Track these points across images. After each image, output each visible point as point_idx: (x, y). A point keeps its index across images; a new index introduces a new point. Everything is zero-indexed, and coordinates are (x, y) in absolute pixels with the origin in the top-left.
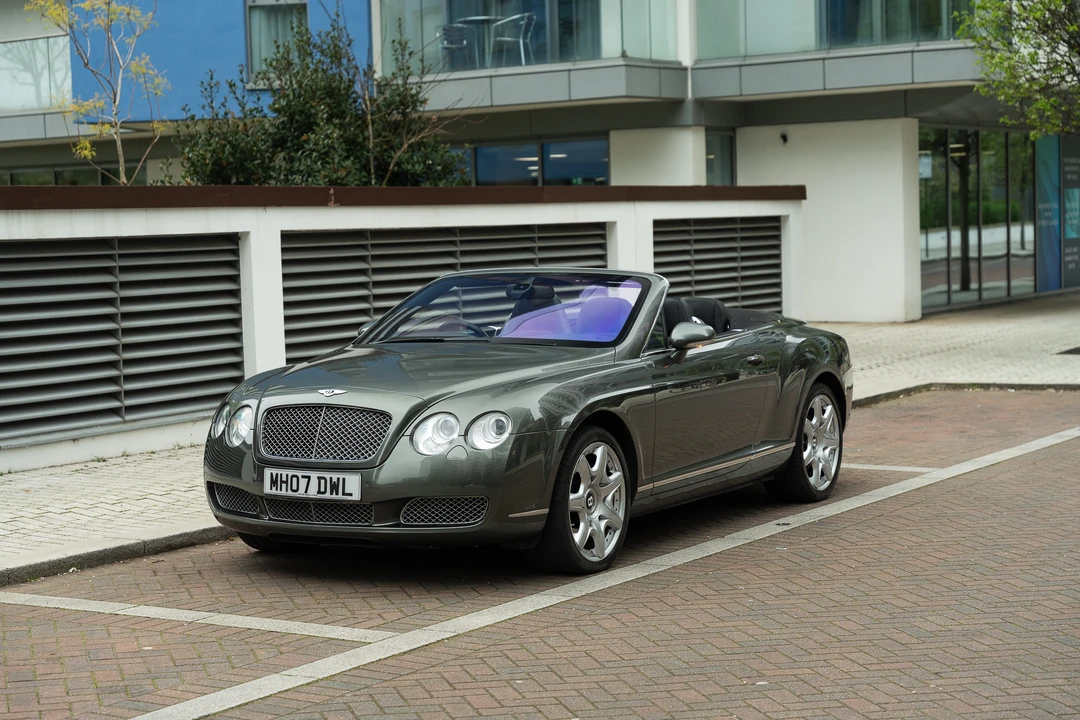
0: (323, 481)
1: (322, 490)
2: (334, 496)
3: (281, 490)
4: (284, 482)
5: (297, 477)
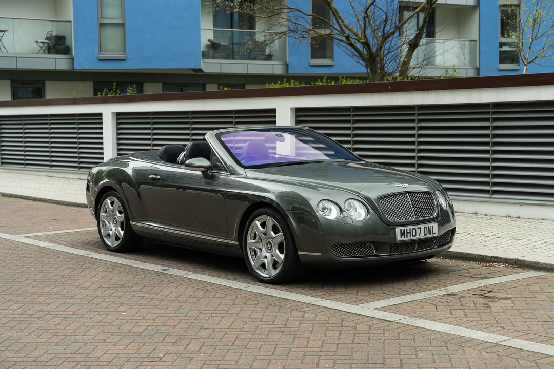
0: (426, 229)
1: (426, 233)
2: (430, 235)
3: (407, 237)
4: (409, 233)
5: (415, 229)
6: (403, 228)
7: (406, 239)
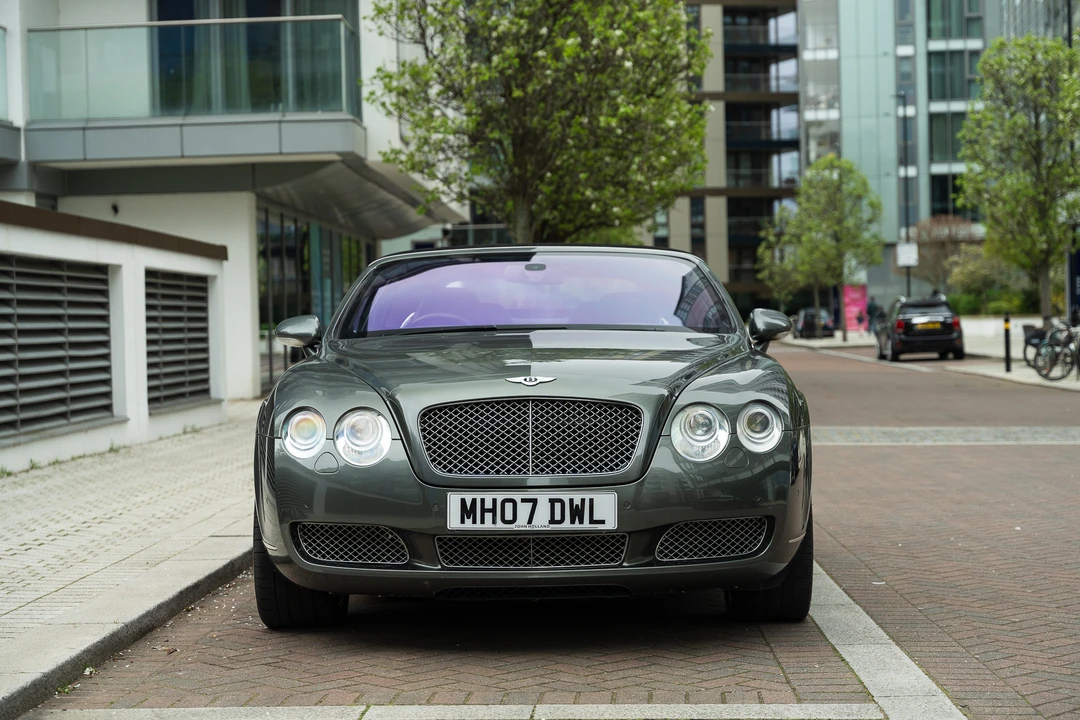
0: (558, 506)
1: (558, 517)
2: (577, 526)
3: (483, 522)
4: (489, 511)
5: (512, 501)
6: (469, 497)
7: (478, 526)
